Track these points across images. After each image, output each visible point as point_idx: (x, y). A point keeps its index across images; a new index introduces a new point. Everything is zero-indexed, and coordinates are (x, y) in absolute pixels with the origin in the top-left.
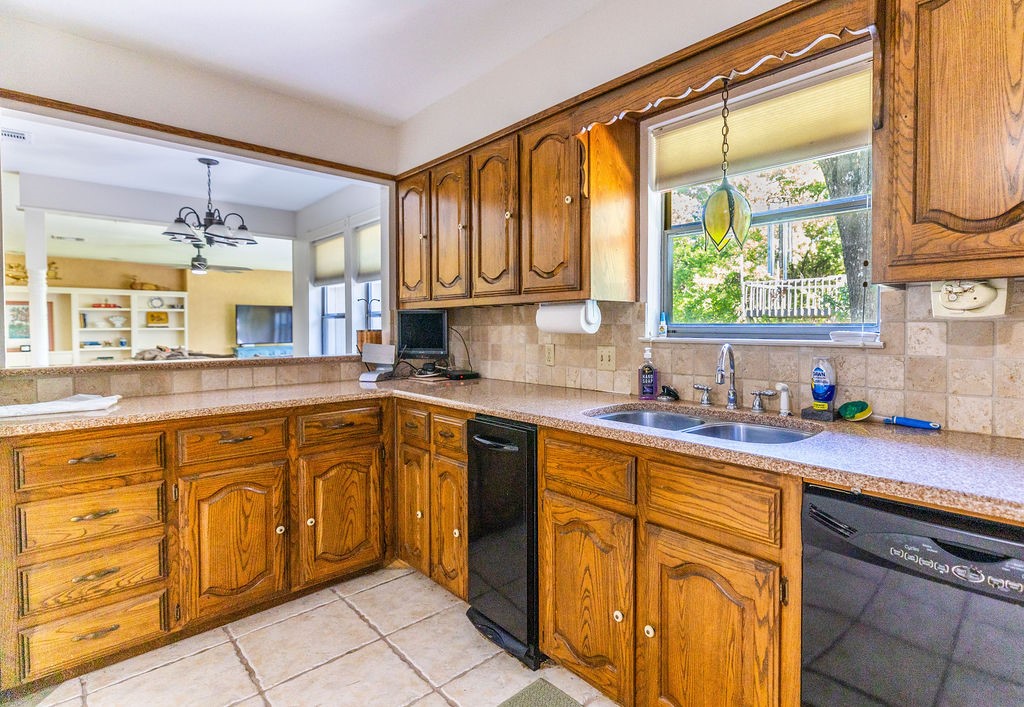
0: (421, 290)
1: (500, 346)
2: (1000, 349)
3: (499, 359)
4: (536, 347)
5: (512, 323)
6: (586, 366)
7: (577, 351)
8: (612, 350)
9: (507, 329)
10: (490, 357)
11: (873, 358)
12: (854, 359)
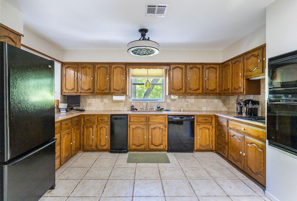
0: (75, 90)
1: (91, 103)
2: (175, 102)
3: (91, 106)
4: (103, 103)
5: (95, 98)
6: (117, 106)
7: (114, 104)
8: (123, 103)
9: (94, 100)
10: (87, 106)
11: (164, 103)
12: (161, 103)
